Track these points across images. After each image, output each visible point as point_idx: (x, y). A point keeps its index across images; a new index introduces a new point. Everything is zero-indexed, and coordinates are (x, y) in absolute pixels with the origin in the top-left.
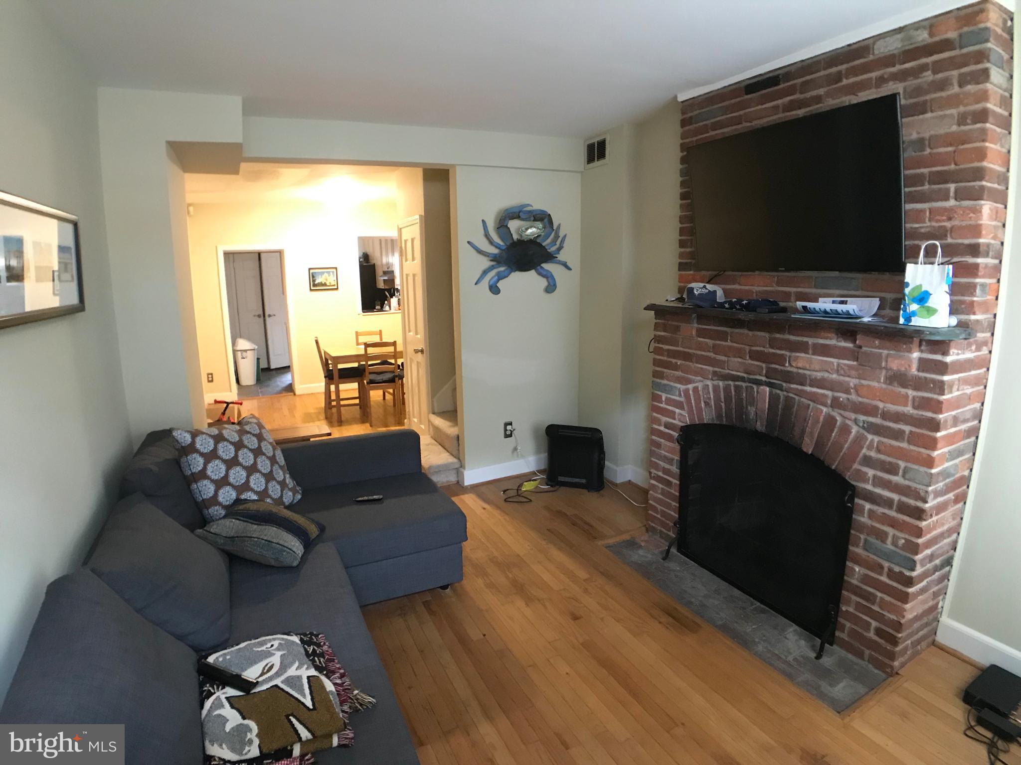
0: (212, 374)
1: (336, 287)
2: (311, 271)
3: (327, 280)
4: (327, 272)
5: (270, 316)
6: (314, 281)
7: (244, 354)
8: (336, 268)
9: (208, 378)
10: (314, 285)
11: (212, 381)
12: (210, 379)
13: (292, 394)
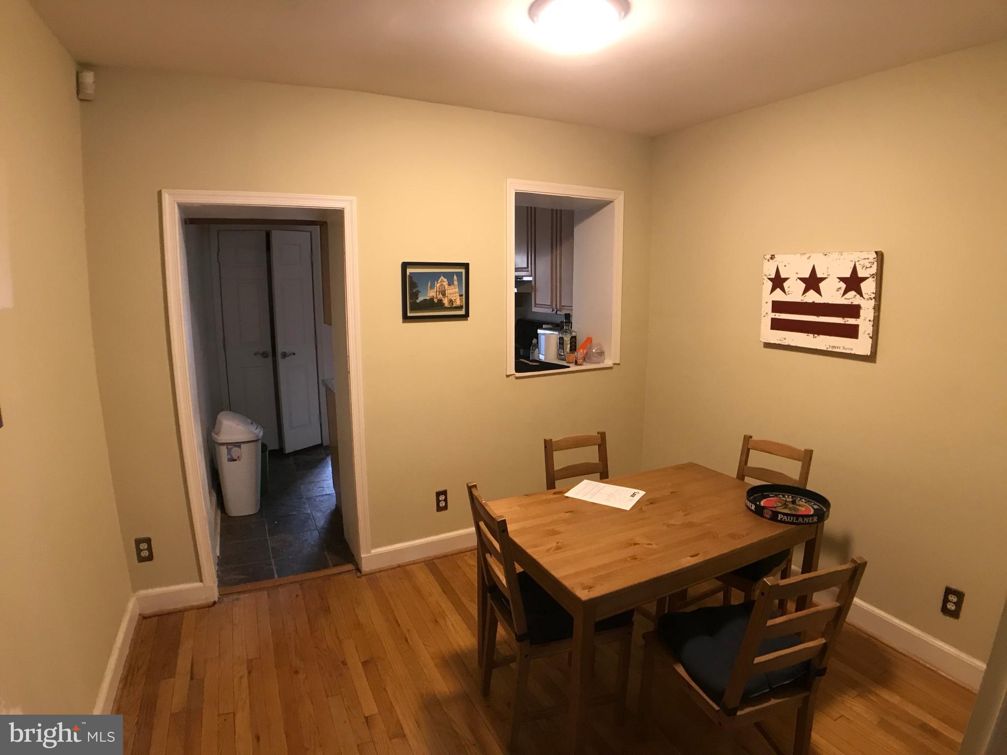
0: (148, 541)
1: (463, 312)
2: (409, 271)
3: (444, 295)
4: (445, 275)
5: (284, 355)
6: (415, 295)
7: (235, 451)
8: (466, 266)
9: (139, 551)
10: (416, 307)
11: (150, 558)
12: (145, 554)
13: (350, 567)
